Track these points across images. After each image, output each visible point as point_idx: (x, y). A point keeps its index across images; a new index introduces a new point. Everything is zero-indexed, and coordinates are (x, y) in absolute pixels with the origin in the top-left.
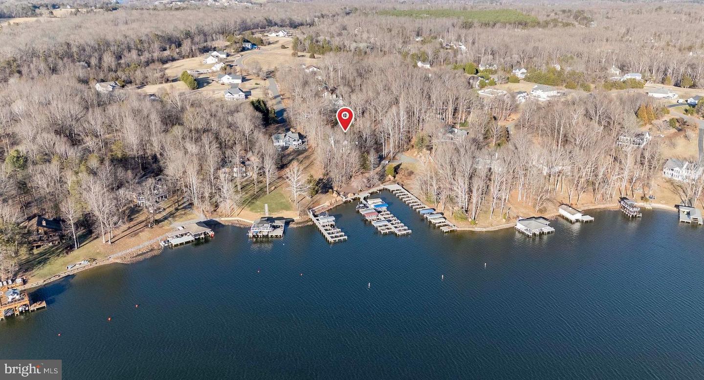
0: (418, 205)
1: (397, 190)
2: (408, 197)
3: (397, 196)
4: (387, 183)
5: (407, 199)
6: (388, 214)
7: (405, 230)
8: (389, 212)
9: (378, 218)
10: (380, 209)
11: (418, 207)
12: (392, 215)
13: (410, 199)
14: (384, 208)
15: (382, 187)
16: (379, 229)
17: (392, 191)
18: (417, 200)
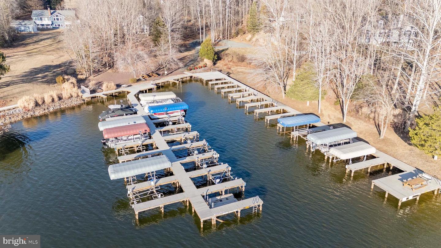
0: (267, 106)
1: (217, 80)
2: (240, 91)
3: (216, 89)
4: (199, 70)
5: (238, 94)
6: (187, 130)
7: (238, 195)
8: (188, 125)
9: (148, 142)
10: (163, 117)
11: (259, 104)
12: (195, 133)
13: (246, 94)
14: (178, 114)
15: (187, 74)
16: (131, 190)
17: (207, 82)
18: (260, 96)
